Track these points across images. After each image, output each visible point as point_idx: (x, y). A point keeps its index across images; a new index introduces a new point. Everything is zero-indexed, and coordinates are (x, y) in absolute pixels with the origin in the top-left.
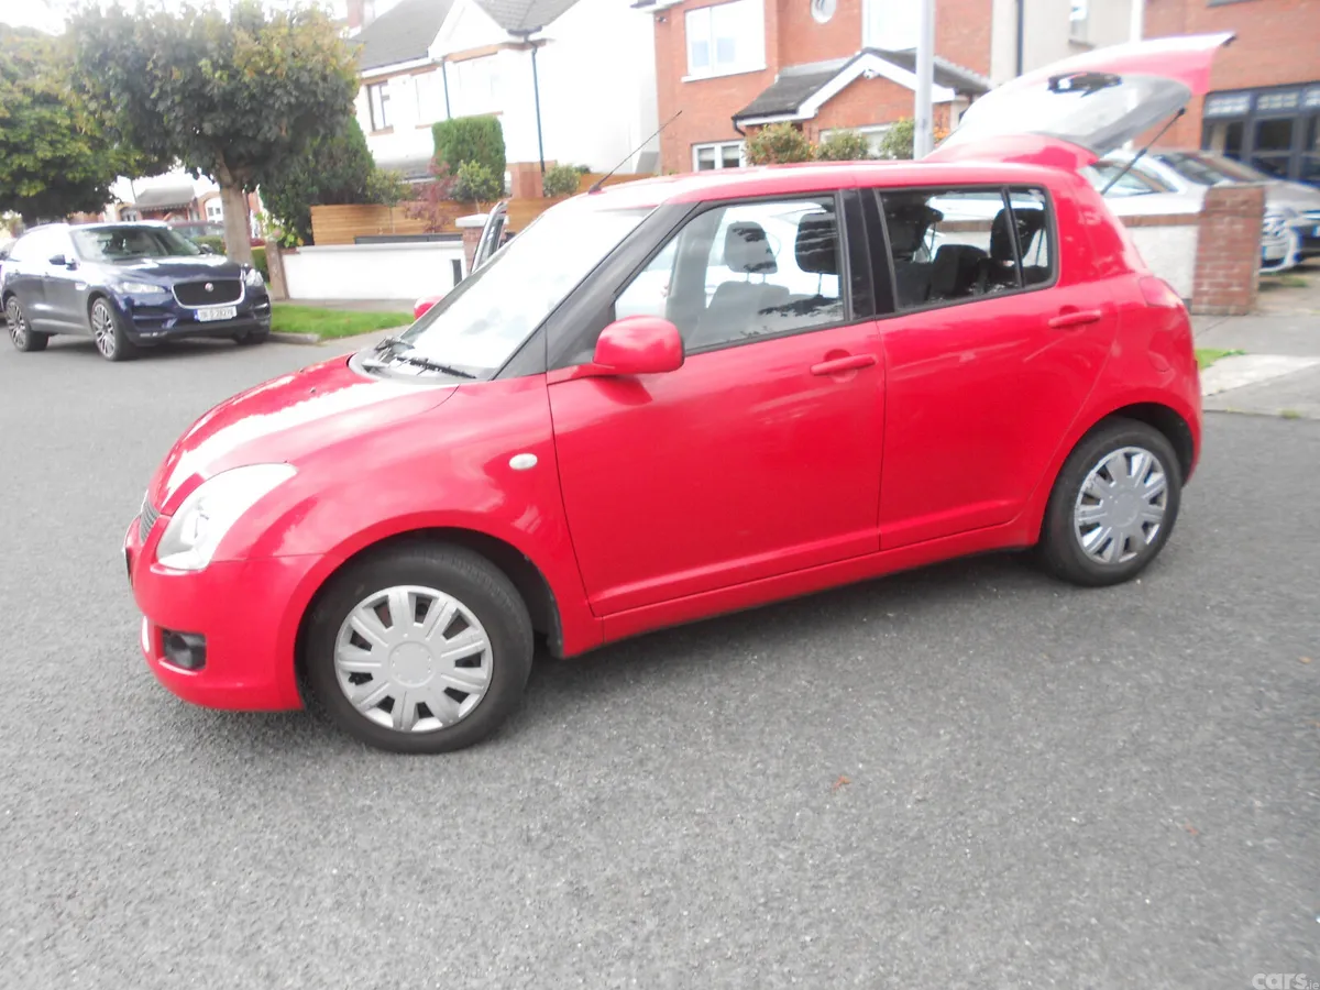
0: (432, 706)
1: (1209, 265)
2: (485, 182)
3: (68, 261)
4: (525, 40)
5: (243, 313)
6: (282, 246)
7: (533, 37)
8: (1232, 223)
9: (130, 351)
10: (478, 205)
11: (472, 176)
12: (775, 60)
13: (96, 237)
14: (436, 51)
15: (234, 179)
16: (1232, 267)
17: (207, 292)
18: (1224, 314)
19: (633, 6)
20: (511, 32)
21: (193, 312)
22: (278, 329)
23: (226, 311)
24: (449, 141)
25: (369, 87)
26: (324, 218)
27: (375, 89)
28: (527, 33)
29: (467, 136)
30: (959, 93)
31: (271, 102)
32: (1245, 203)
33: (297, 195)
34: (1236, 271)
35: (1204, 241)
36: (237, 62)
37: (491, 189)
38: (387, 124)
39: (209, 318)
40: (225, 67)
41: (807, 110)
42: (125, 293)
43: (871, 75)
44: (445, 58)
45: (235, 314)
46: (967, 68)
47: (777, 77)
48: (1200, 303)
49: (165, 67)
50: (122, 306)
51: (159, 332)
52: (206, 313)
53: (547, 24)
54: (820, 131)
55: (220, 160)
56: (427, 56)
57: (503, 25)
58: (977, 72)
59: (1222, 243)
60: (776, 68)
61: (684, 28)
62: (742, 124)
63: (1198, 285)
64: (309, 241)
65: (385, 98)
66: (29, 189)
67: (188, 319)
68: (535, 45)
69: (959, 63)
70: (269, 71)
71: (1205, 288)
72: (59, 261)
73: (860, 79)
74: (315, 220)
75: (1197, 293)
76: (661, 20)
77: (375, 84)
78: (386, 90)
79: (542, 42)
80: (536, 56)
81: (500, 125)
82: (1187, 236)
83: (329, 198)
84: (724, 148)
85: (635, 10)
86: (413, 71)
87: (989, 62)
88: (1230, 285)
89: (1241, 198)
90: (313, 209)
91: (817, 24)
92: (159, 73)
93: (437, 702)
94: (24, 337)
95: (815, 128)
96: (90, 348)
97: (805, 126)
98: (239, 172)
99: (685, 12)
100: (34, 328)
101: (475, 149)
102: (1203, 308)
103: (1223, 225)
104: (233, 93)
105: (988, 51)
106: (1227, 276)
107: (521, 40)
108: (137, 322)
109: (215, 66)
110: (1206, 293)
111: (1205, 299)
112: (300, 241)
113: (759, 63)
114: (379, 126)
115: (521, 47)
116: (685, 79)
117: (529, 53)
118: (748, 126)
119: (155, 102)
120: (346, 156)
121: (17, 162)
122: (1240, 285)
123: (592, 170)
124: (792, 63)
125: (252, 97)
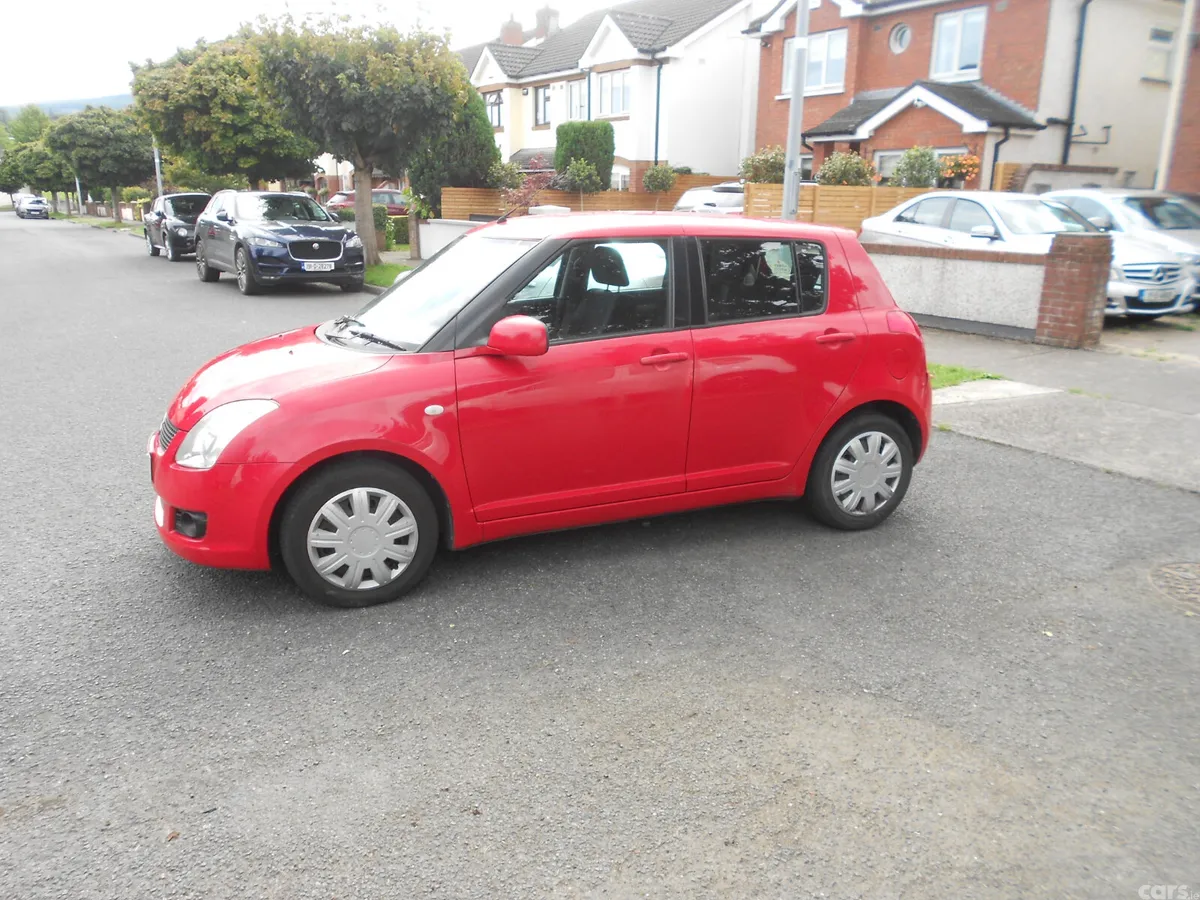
0: (375, 571)
1: (1051, 301)
2: (589, 177)
3: (230, 218)
4: (653, 58)
5: (339, 267)
6: (420, 218)
7: (660, 55)
8: (1070, 267)
9: (256, 289)
10: (582, 196)
11: (578, 170)
12: (853, 85)
13: (264, 201)
14: (585, 63)
15: (366, 164)
16: (1068, 306)
17: (313, 250)
18: (1059, 346)
19: (743, 32)
20: (641, 51)
21: (301, 264)
22: (372, 282)
23: (327, 265)
24: (567, 141)
25: (536, 89)
26: (451, 197)
27: (541, 91)
28: (654, 52)
29: (581, 137)
30: (992, 124)
31: (389, 107)
32: (1081, 250)
33: (433, 178)
34: (1072, 309)
35: (1049, 281)
36: (367, 75)
37: (593, 183)
38: (547, 120)
39: (312, 269)
40: (360, 80)
41: (863, 132)
42: (256, 245)
43: (920, 105)
44: (591, 69)
45: (333, 268)
46: (1017, 102)
47: (852, 101)
48: (1043, 334)
49: (314, 79)
50: (254, 255)
51: (275, 276)
52: (311, 265)
53: (670, 45)
54: (874, 151)
55: (356, 149)
56: (577, 67)
57: (635, 44)
58: (1024, 106)
59: (1062, 283)
60: (852, 92)
61: (782, 53)
62: (810, 141)
63: (1041, 318)
64: (438, 215)
65: (547, 99)
66: (245, 163)
67: (297, 268)
68: (662, 62)
69: (1010, 96)
70: (388, 85)
71: (1047, 322)
72: (224, 218)
73: (911, 107)
74: (444, 198)
75: (1040, 325)
76: (766, 45)
77: (541, 87)
78: (549, 92)
79: (666, 60)
80: (662, 71)
81: (612, 130)
82: (1037, 273)
83: (457, 182)
84: (804, 160)
85: (745, 35)
86: (569, 78)
87: (1037, 97)
88: (1066, 321)
89: (1080, 245)
90: (443, 189)
91: (893, 54)
92: (309, 83)
93: (379, 569)
94: (203, 270)
95: (870, 148)
96: (233, 283)
97: (862, 145)
98: (369, 159)
99: (785, 39)
100: (210, 266)
101: (586, 149)
102: (1044, 338)
103: (1063, 267)
104: (362, 99)
105: (1038, 86)
106: (1064, 313)
107: (648, 57)
108: (261, 267)
109: (350, 78)
110: (1046, 326)
111: (1046, 331)
112: (431, 214)
113: (838, 87)
114: (541, 122)
115: (650, 63)
116: (778, 98)
117: (656, 68)
118: (816, 143)
119: (308, 105)
120: (474, 149)
121: (240, 140)
122: (1073, 322)
123: (693, 171)
124: (868, 88)
125: (375, 103)
